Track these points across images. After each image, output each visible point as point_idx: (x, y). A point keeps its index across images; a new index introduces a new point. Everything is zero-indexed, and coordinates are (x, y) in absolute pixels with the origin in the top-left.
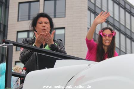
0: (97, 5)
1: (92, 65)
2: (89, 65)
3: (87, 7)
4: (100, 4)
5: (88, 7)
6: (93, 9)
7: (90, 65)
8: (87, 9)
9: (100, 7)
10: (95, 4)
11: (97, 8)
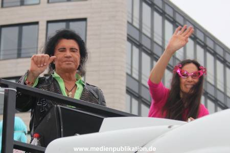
0: (144, 31)
1: (175, 126)
2: (170, 127)
3: (126, 35)
4: (149, 30)
5: (128, 35)
6: (137, 38)
7: (172, 127)
8: (126, 38)
9: (149, 35)
10: (140, 30)
11: (143, 36)
